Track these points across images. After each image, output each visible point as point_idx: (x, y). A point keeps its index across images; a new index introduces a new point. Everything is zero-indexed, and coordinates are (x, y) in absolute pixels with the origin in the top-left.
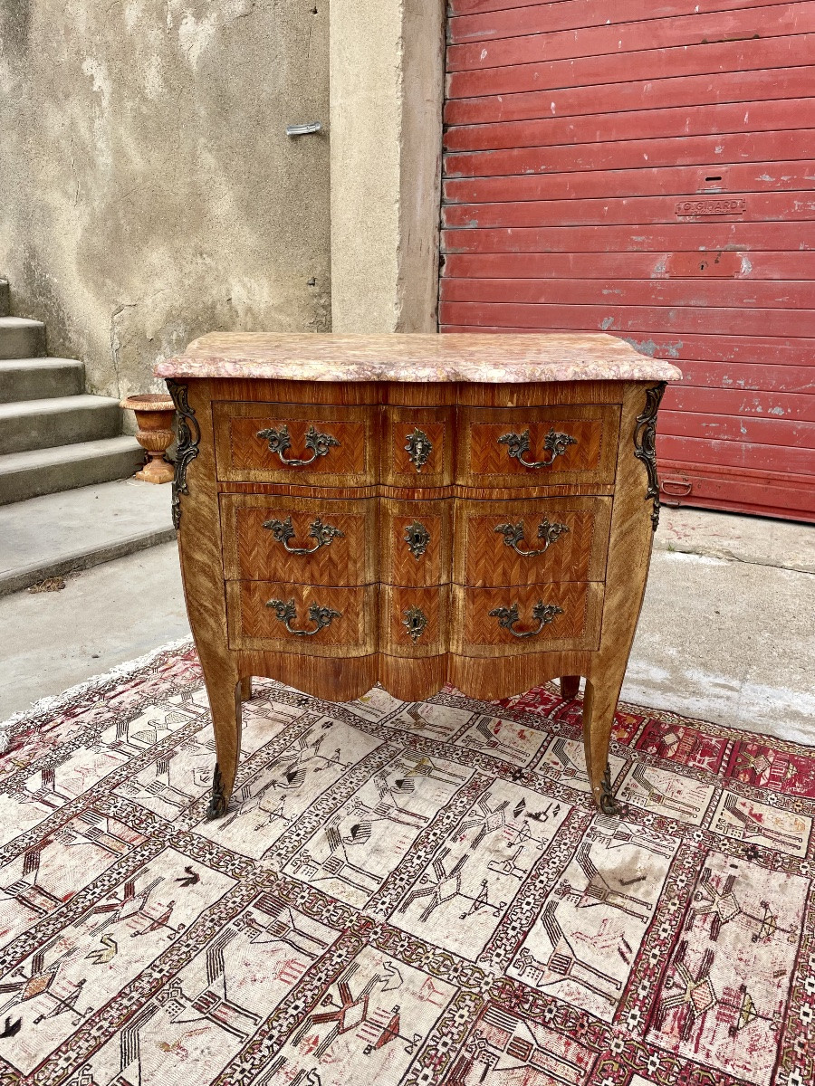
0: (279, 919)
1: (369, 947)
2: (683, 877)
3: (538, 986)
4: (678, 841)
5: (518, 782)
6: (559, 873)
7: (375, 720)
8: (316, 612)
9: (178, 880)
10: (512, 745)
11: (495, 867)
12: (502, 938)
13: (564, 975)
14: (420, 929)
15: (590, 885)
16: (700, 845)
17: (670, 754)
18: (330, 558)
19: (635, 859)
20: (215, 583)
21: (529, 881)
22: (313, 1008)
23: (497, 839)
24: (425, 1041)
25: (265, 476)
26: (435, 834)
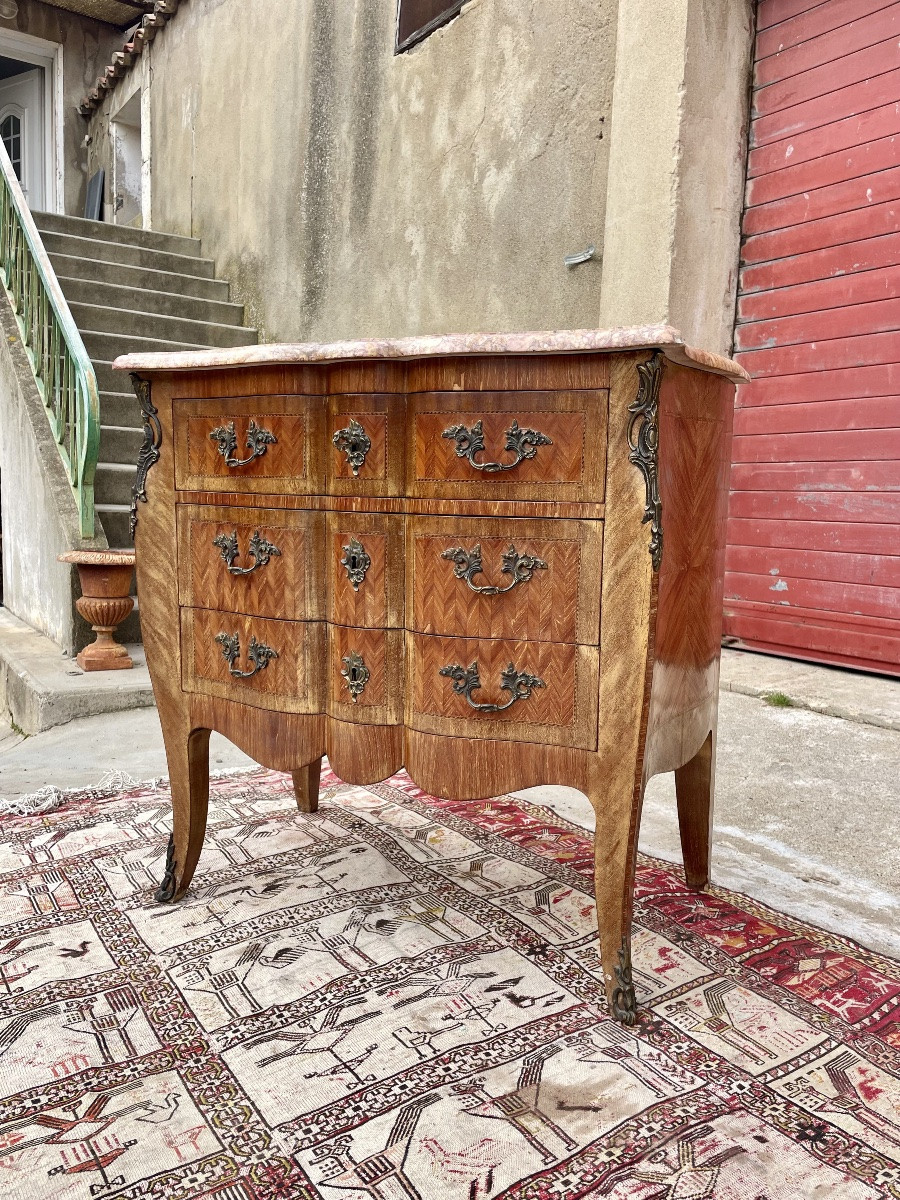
0: (118, 1014)
1: (175, 1072)
2: (657, 1127)
3: (321, 1184)
4: (699, 1082)
5: (532, 958)
6: (484, 1067)
7: (421, 858)
8: (255, 648)
9: (65, 950)
10: (563, 919)
11: (404, 1036)
12: (331, 1114)
13: (366, 1183)
14: (248, 1073)
15: (511, 1095)
16: (733, 1098)
17: (794, 981)
18: (267, 582)
19: (606, 1083)
20: (170, 609)
21: (432, 1063)
22: (53, 1107)
23: (437, 1007)
24: (124, 1189)
25: (216, 484)
26: (363, 981)
